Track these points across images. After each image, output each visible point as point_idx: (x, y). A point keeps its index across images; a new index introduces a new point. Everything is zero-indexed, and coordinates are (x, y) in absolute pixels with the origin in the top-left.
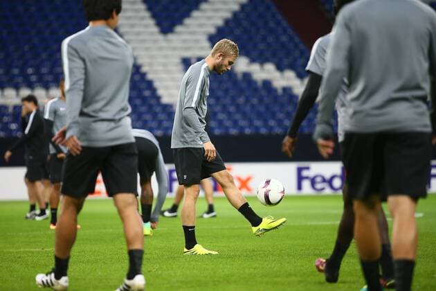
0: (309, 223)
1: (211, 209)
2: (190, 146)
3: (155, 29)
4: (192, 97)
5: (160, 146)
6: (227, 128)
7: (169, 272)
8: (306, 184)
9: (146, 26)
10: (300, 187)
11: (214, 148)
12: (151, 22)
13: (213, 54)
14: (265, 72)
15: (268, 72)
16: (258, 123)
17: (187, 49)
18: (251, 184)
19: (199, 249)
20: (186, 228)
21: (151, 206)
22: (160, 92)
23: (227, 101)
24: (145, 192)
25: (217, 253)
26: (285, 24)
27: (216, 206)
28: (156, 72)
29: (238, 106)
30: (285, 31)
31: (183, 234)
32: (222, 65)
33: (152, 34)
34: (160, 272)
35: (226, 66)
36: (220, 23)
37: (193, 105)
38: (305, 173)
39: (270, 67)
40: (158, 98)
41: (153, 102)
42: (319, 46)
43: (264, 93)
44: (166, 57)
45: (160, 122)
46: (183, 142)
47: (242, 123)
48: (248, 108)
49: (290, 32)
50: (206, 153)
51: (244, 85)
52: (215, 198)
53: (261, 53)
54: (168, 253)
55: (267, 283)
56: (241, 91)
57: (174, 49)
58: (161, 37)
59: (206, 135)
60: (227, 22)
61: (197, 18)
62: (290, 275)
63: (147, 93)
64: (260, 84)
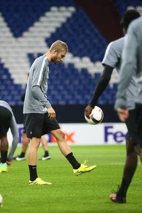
0: (113, 164)
1: (47, 154)
2: (35, 112)
3: (10, 34)
4: (37, 79)
5: (13, 112)
6: (58, 100)
7: (19, 196)
8: (111, 138)
9: (4, 32)
10: (106, 140)
11: (55, 112)
12: (7, 29)
13: (50, 51)
14: (83, 63)
15: (86, 63)
16: (78, 97)
17: (31, 47)
18: (73, 138)
19: (39, 181)
20: (30, 167)
21: (7, 152)
22: (13, 76)
23: (58, 82)
24: (3, 143)
25: (51, 184)
26: (96, 31)
27: (50, 152)
28: (10, 63)
29: (65, 86)
30: (96, 35)
31: (29, 171)
32: (57, 58)
33: (8, 37)
34: (13, 196)
35: (60, 58)
36: (53, 30)
37: (38, 84)
38: (110, 130)
39: (86, 60)
40: (12, 80)
41: (9, 83)
42: (111, 47)
43: (83, 77)
44: (17, 53)
45: (13, 96)
46: (30, 110)
47: (68, 97)
48: (71, 87)
49: (100, 36)
50: (49, 115)
51: (69, 72)
52: (48, 147)
53: (80, 50)
54: (18, 184)
55: (85, 204)
56: (67, 76)
57: (23, 47)
58: (13, 40)
59: (48, 104)
60: (58, 30)
61: (38, 27)
62: (100, 198)
63: (4, 77)
64: (80, 71)
